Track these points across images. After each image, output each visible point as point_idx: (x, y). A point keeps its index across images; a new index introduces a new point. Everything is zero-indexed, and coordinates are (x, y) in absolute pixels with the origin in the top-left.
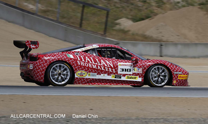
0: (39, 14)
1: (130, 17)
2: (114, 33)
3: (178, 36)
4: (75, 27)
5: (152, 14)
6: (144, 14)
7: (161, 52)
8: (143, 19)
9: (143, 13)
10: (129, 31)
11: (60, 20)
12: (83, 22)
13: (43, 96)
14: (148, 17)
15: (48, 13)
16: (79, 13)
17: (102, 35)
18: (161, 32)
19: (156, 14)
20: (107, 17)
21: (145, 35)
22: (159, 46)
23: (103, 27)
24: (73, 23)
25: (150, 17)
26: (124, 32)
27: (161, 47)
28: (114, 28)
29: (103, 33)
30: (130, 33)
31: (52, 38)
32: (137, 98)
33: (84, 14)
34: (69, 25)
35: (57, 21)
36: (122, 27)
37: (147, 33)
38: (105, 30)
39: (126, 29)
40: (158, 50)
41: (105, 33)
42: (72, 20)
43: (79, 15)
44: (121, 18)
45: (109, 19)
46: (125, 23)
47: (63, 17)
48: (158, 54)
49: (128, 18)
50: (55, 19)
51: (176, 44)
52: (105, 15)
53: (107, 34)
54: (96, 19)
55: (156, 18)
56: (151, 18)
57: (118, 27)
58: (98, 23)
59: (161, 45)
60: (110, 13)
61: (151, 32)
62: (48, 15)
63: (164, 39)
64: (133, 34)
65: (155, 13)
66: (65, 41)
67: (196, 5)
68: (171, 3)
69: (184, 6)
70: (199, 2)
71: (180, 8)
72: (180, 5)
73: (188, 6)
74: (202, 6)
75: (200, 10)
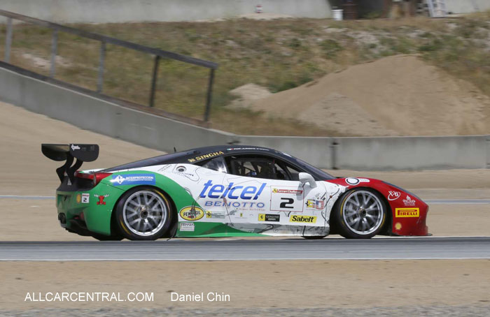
0: (58, 78)
1: (264, 81)
2: (228, 117)
3: (373, 121)
4: (140, 107)
5: (313, 74)
6: (296, 74)
7: (334, 158)
8: (293, 86)
9: (294, 72)
10: (261, 112)
11: (105, 91)
12: (158, 94)
13: (62, 262)
14: (304, 80)
15: (79, 77)
16: (148, 73)
17: (200, 123)
18: (333, 114)
19: (322, 74)
20: (211, 81)
21: (299, 122)
22: (329, 144)
23: (203, 104)
24: (134, 97)
25: (310, 80)
26: (251, 115)
27: (333, 147)
28: (227, 107)
29: (202, 119)
30: (265, 116)
31: (87, 132)
32: (274, 264)
33: (159, 76)
34: (124, 101)
35: (98, 94)
36: (245, 105)
37: (303, 117)
38: (207, 112)
39: (255, 109)
40: (328, 156)
41: (206, 120)
42: (131, 91)
43: (148, 78)
44: (243, 84)
45: (215, 86)
46: (253, 95)
47: (112, 85)
48: (328, 164)
49: (258, 84)
50: (94, 89)
51: (367, 141)
52: (207, 77)
53: (211, 121)
54: (186, 88)
55: (323, 81)
56: (310, 83)
57: (235, 104)
58: (190, 95)
59: (335, 144)
60: (217, 73)
61: (312, 114)
62: (78, 81)
63: (342, 129)
64: (271, 120)
65: (321, 71)
66: (117, 137)
67: (412, 50)
68: (356, 48)
69: (385, 54)
70: (419, 45)
71: (376, 58)
72: (375, 51)
73: (395, 54)
74: (427, 53)
75: (421, 62)
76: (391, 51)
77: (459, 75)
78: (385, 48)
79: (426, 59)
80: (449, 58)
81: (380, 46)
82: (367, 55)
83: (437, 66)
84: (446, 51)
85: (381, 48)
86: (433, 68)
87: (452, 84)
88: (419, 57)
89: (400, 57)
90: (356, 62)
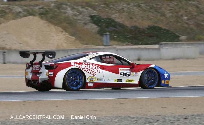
7: (4, 59)
18: (4, 41)
22: (2, 53)
40: (2, 58)
48: (2, 61)
59: (4, 53)
63: (8, 47)
67: (36, 14)
68: (13, 13)
69: (25, 16)
70: (39, 12)
71: (21, 17)
72: (21, 15)
73: (29, 16)
74: (42, 15)
75: (40, 19)
76: (27, 15)
77: (56, 24)
78: (25, 13)
79: (42, 18)
80: (51, 18)
81: (23, 12)
82: (17, 16)
83: (47, 21)
84: (50, 15)
85: (23, 13)
86: (45, 21)
87: (53, 28)
88: (39, 17)
89: (31, 17)
90: (13, 19)
